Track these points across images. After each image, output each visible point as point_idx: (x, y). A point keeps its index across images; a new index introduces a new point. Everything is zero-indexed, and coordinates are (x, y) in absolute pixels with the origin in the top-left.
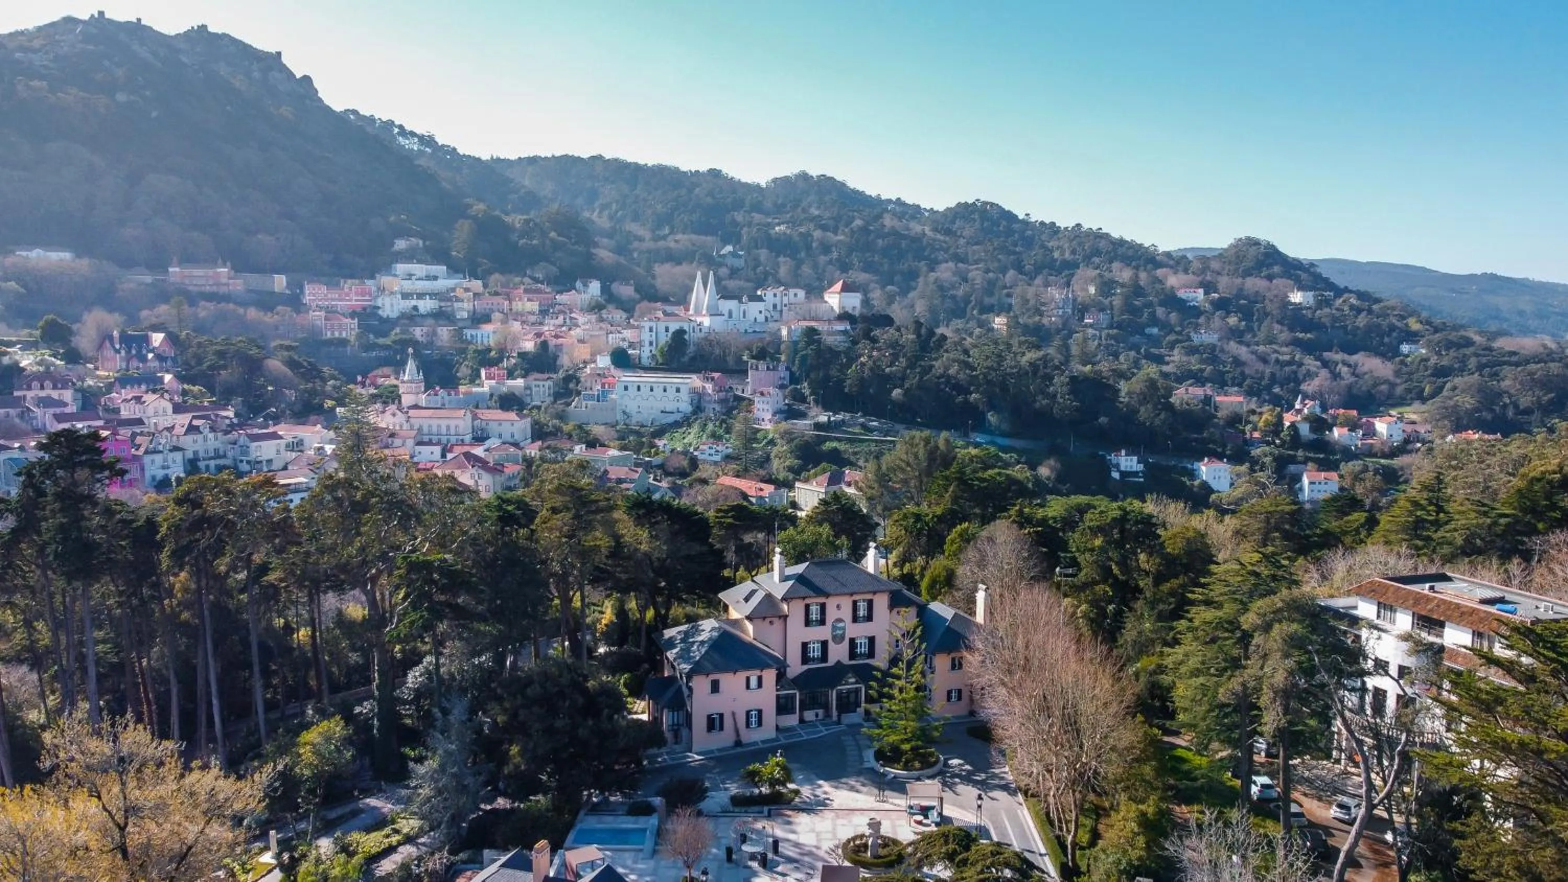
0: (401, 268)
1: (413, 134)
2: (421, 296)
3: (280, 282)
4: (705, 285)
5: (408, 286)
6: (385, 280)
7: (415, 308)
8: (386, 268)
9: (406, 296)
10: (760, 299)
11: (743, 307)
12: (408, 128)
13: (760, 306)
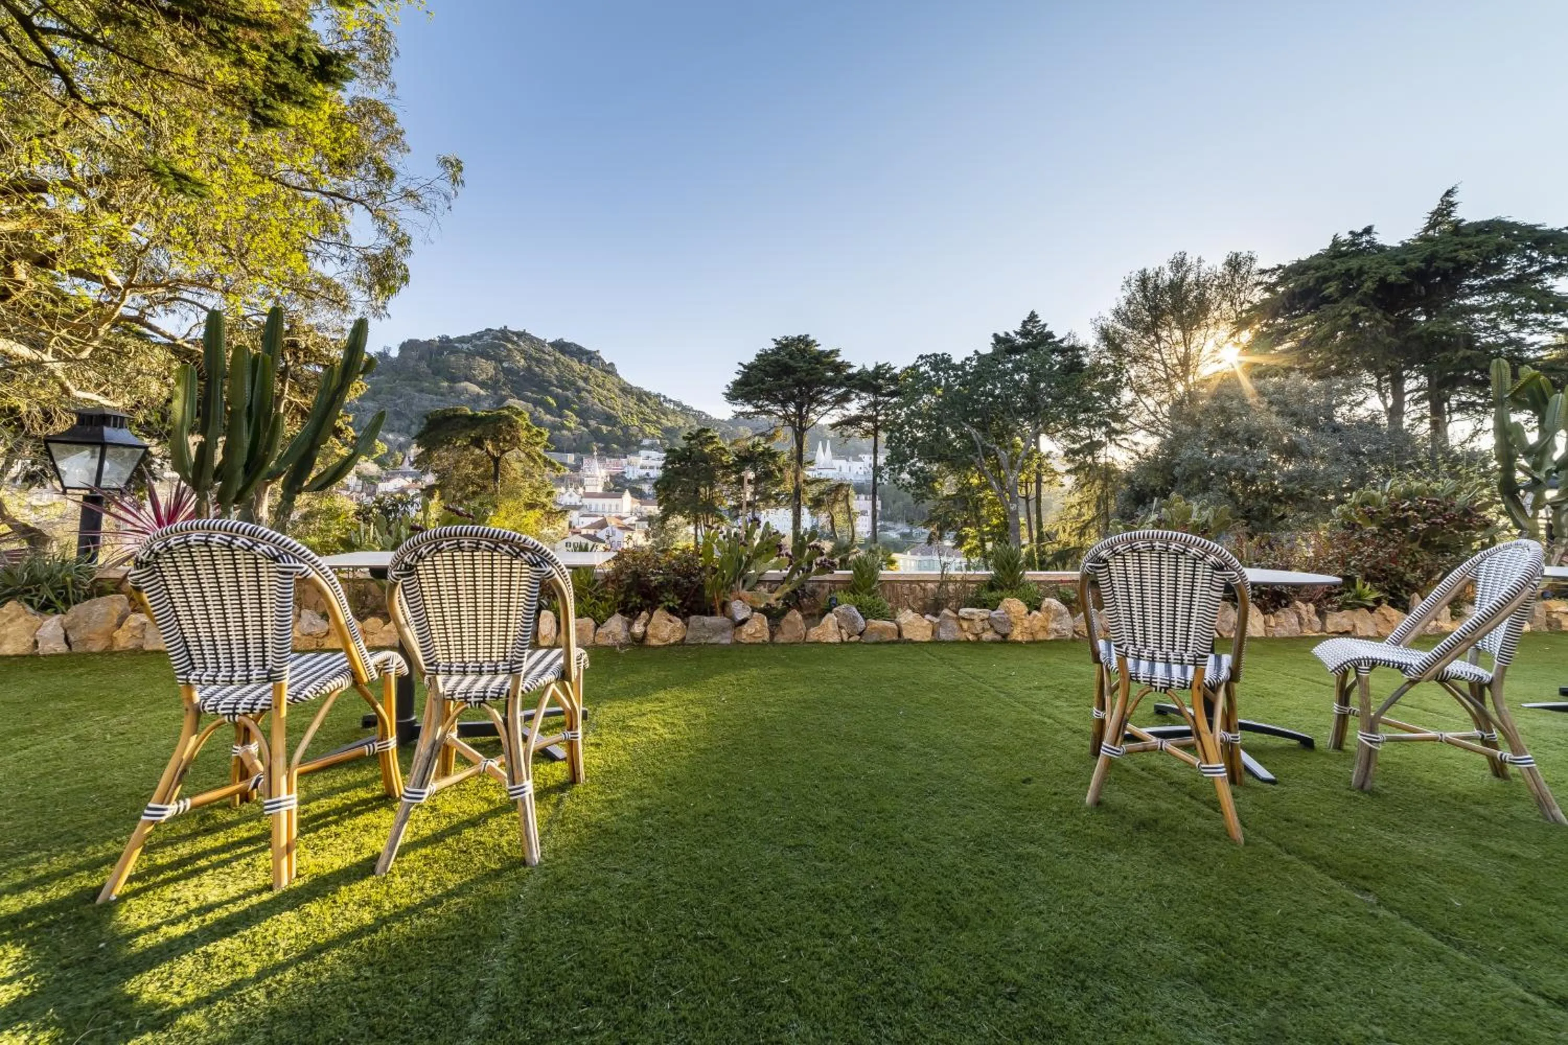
0: (643, 453)
1: (670, 401)
2: (651, 468)
3: (571, 458)
4: (824, 451)
5: (647, 463)
6: (631, 458)
7: (648, 474)
8: (636, 453)
9: (642, 467)
10: (861, 460)
11: (849, 464)
12: (668, 397)
13: (860, 464)
